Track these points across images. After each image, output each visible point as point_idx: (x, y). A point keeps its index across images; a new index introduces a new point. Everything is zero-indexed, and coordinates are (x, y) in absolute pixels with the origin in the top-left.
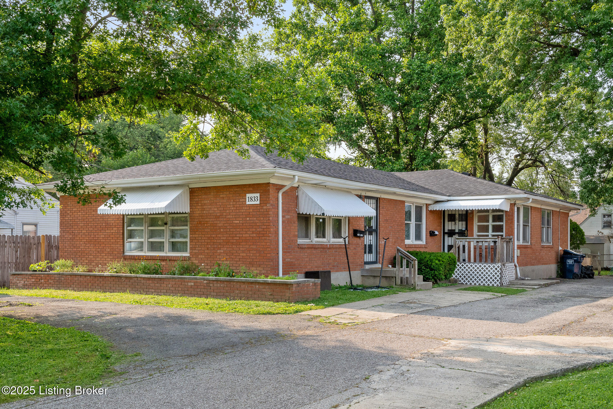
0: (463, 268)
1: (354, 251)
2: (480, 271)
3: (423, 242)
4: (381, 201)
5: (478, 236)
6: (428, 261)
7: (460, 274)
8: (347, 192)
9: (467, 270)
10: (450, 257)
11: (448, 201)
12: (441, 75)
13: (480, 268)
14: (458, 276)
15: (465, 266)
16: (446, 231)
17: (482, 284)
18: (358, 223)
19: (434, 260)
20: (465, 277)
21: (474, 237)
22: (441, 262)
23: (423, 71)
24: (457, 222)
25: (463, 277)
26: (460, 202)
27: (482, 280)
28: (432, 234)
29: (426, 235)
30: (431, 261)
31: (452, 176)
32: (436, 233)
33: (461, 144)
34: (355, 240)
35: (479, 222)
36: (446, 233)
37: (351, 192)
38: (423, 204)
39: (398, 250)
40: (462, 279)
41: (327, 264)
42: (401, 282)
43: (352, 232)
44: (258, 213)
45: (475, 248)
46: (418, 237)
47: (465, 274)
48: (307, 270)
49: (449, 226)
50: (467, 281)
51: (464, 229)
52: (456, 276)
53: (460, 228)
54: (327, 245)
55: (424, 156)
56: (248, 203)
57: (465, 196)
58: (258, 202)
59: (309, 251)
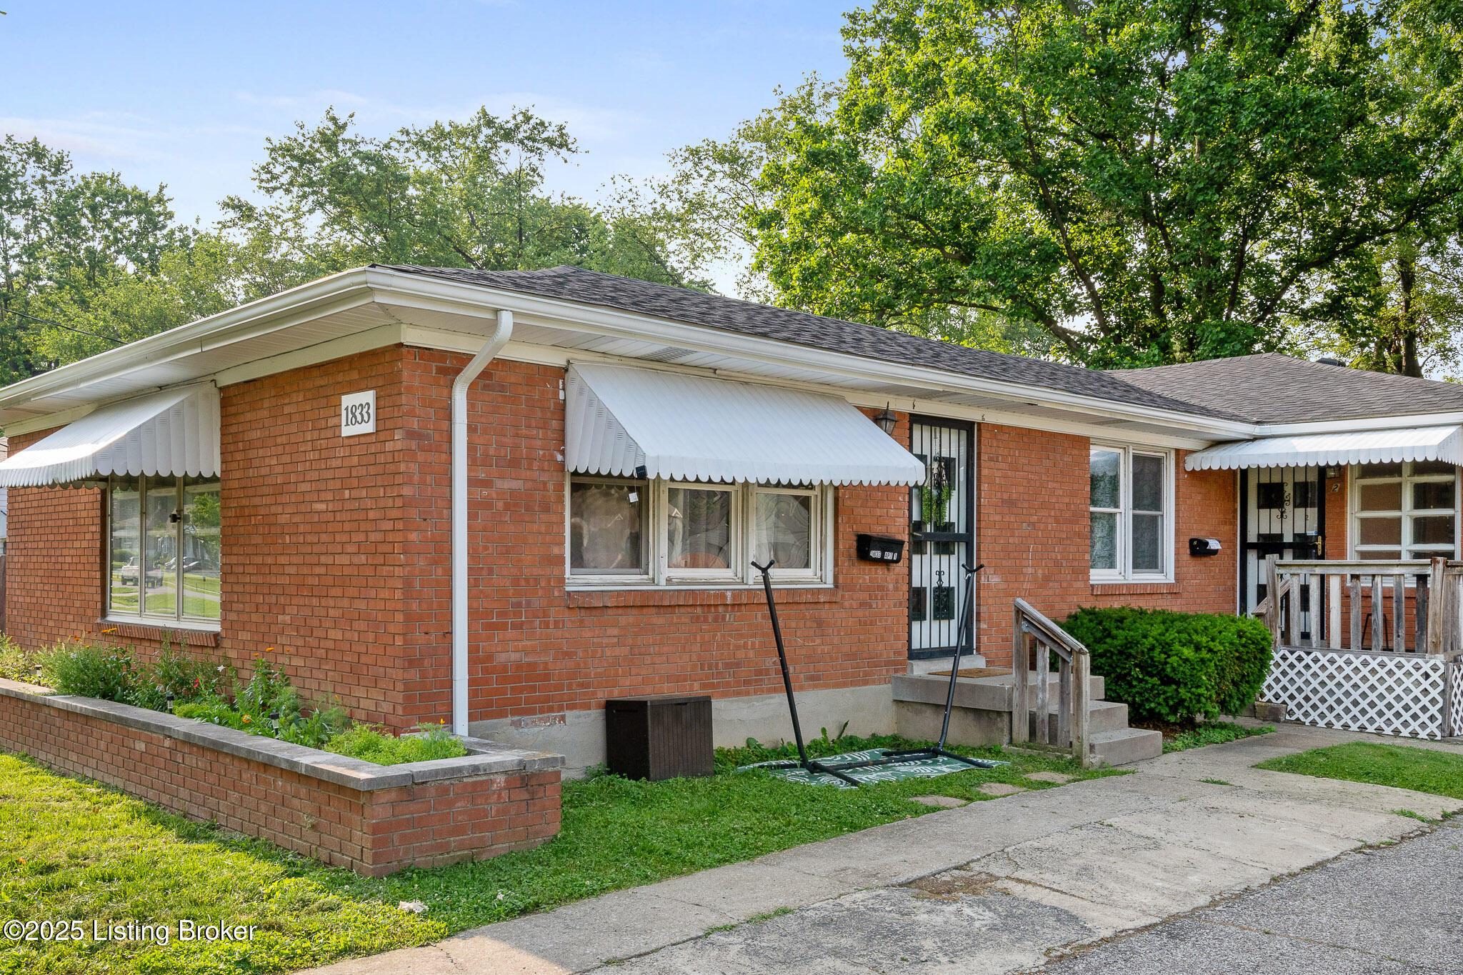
0: (1300, 666)
1: (860, 613)
2: (1365, 679)
3: (1166, 575)
4: (985, 434)
5: (1364, 555)
6: (1152, 648)
7: (1292, 690)
8: (814, 394)
9: (1315, 675)
10: (1240, 634)
11: (1255, 439)
12: (1265, 106)
13: (1365, 671)
14: (1284, 697)
15: (1308, 660)
16: (1252, 538)
17: (1371, 729)
18: (878, 512)
19: (1177, 646)
20: (1307, 699)
21: (1348, 561)
22: (1204, 654)
23: (1214, 102)
24: (1289, 508)
25: (1300, 698)
26: (1295, 441)
27: (1372, 713)
28: (1198, 549)
29: (1177, 554)
30: (1166, 648)
31: (1284, 369)
32: (1214, 544)
33: (1334, 309)
34: (866, 575)
35: (1365, 507)
36: (1253, 546)
37: (840, 399)
38: (1167, 451)
39: (1020, 612)
40: (1299, 706)
41: (727, 666)
42: (1033, 733)
43: (850, 543)
44: (372, 470)
45: (1345, 596)
46: (1146, 556)
47: (1307, 691)
48: (616, 695)
49: (1262, 522)
50: (1314, 715)
51: (1312, 532)
52: (1277, 696)
53: (1299, 530)
54: (722, 594)
55: (1222, 335)
56: (346, 431)
57: (1312, 420)
58: (369, 427)
59: (628, 618)
